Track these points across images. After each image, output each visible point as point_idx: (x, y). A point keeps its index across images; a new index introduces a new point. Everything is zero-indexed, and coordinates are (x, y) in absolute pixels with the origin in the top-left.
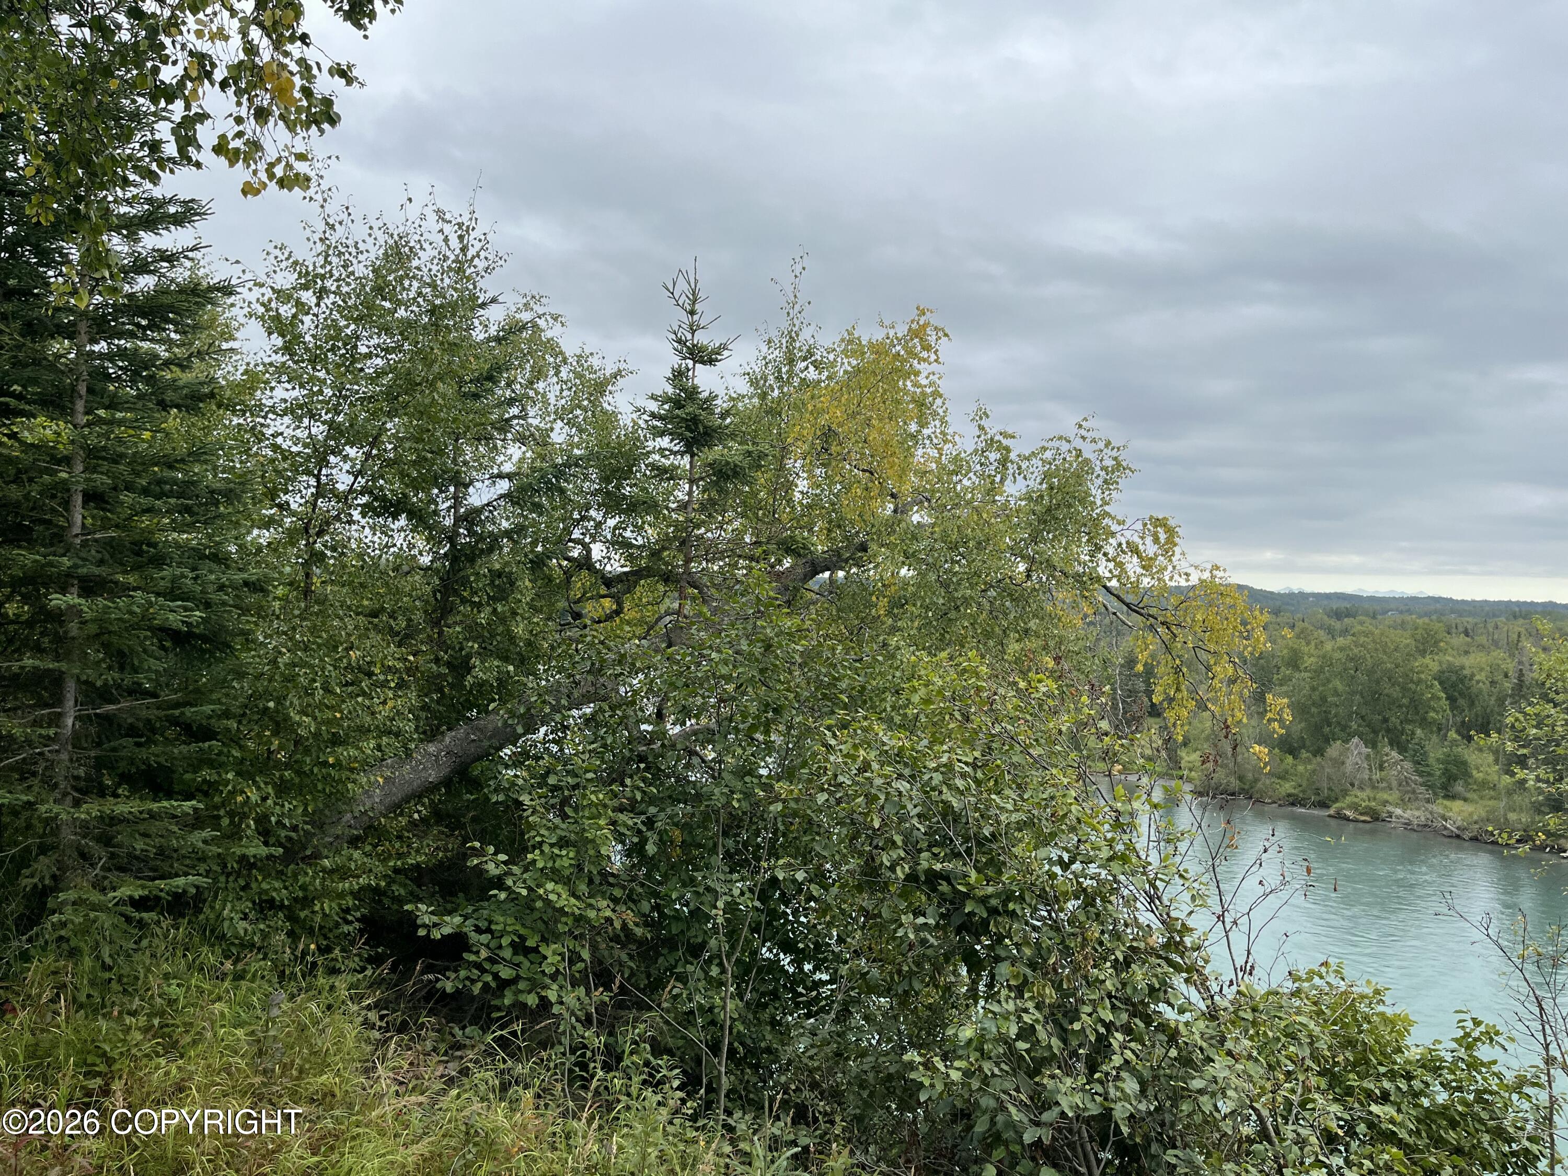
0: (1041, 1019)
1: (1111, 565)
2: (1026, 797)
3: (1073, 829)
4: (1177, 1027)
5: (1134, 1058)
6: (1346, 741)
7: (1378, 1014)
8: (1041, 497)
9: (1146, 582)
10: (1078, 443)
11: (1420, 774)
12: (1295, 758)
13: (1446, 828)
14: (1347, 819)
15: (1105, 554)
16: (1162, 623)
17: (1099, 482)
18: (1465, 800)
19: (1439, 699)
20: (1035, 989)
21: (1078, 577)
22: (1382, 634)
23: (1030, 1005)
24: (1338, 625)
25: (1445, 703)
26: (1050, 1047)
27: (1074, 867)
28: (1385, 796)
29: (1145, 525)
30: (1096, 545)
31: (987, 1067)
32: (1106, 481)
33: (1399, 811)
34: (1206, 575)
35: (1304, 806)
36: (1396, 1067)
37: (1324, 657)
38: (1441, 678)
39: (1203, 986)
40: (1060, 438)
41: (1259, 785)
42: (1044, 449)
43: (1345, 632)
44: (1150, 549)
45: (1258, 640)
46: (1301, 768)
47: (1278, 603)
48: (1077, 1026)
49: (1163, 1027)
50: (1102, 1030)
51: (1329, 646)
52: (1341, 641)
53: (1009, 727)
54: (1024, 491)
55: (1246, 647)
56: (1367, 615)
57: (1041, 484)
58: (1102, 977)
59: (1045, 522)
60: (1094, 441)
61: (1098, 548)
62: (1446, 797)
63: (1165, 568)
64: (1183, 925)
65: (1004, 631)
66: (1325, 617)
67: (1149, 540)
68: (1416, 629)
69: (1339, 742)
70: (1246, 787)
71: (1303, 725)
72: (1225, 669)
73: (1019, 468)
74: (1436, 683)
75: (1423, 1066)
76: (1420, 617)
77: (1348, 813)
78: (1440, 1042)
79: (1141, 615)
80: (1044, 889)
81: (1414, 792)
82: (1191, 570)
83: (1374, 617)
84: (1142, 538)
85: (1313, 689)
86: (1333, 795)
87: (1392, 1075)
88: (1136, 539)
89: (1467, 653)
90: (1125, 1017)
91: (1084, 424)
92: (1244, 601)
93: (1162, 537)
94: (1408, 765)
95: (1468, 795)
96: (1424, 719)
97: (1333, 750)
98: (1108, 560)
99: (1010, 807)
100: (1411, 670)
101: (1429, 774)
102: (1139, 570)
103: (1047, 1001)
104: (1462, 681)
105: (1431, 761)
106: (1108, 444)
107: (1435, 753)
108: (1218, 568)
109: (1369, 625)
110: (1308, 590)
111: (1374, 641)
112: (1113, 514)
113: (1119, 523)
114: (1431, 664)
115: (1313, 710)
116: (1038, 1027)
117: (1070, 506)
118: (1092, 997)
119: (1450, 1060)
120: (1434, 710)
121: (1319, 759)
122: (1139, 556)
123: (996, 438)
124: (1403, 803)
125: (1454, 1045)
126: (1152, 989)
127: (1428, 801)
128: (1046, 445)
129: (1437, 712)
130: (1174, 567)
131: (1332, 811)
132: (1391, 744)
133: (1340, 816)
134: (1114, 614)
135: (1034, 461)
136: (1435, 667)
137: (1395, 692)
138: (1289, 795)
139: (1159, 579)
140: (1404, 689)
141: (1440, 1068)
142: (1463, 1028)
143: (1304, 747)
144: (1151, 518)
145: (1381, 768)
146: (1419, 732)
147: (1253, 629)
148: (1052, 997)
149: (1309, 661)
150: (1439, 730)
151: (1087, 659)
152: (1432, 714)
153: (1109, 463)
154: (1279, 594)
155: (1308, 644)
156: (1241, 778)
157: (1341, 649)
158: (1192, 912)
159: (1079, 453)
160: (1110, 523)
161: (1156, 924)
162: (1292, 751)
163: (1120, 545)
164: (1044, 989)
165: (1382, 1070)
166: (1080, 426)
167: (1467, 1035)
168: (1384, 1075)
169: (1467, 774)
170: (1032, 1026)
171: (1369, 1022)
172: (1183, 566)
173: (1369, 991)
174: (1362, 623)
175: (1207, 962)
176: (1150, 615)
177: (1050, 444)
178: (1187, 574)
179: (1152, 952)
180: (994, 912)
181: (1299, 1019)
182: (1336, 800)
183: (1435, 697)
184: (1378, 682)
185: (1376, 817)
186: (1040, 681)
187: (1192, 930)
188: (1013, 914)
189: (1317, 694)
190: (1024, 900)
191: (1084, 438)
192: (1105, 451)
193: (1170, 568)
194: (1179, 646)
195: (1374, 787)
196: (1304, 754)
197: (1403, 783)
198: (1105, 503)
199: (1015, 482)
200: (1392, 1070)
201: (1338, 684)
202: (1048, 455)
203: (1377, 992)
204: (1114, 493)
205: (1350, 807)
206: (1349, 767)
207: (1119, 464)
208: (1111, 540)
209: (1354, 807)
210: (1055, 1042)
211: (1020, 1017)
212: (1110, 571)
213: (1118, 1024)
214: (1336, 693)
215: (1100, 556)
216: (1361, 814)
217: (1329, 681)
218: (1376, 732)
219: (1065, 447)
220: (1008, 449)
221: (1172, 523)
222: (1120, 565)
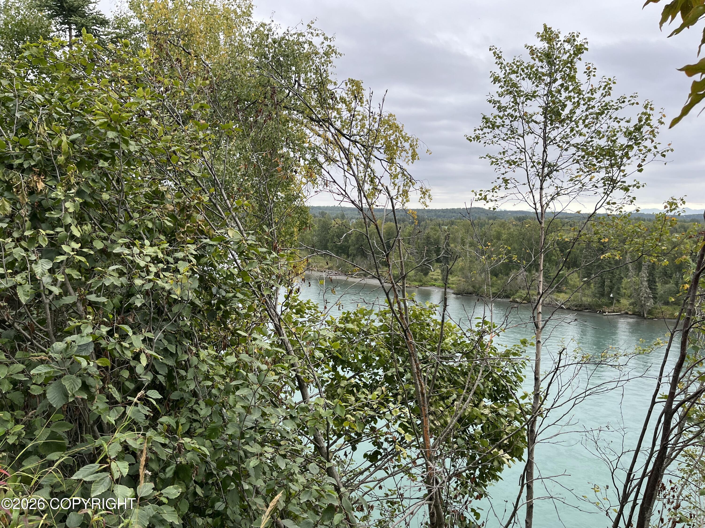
6: (518, 270)
11: (548, 282)
12: (497, 277)
13: (557, 305)
14: (517, 302)
18: (566, 293)
19: (557, 251)
24: (519, 224)
25: (559, 253)
28: (533, 292)
35: (499, 298)
37: (510, 234)
38: (558, 242)
41: (481, 290)
46: (499, 282)
47: (495, 215)
51: (512, 229)
56: (531, 219)
62: (558, 292)
66: (514, 221)
69: (515, 270)
70: (476, 290)
74: (556, 244)
77: (518, 300)
83: (534, 220)
86: (512, 292)
95: (567, 291)
96: (550, 260)
97: (513, 273)
107: (554, 274)
120: (554, 255)
121: (506, 277)
129: (556, 258)
131: (511, 300)
132: (537, 270)
133: (515, 301)
138: (494, 293)
143: (501, 273)
145: (533, 281)
146: (548, 265)
149: (504, 237)
150: (556, 264)
152: (553, 257)
155: (504, 229)
156: (474, 287)
157: (517, 231)
162: (496, 275)
169: (567, 282)
182: (513, 295)
184: (532, 245)
185: (529, 301)
196: (500, 276)
201: (516, 246)
205: (518, 297)
206: (519, 281)
209: (520, 297)
214: (515, 250)
216: (523, 300)
217: (512, 245)
218: (530, 266)
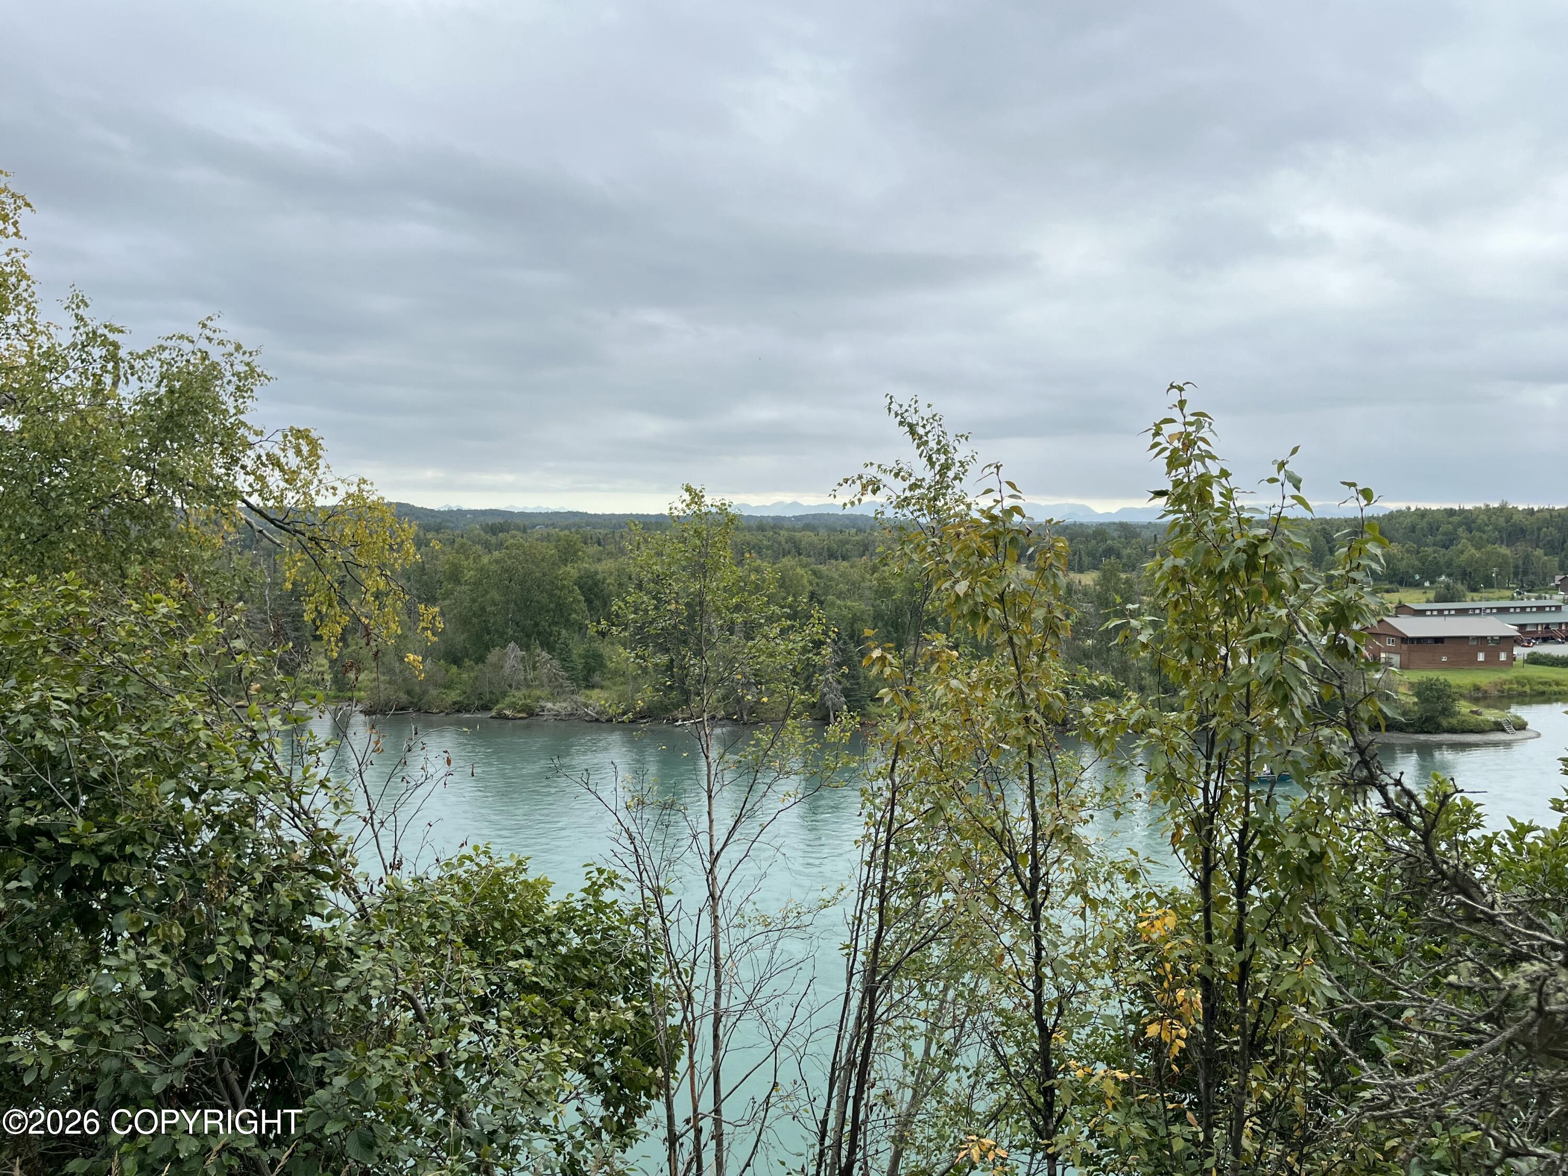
0: (170, 961)
1: (251, 479)
2: (144, 729)
3: (202, 757)
4: (322, 935)
5: (276, 975)
6: (504, 647)
7: (520, 883)
8: (159, 401)
9: (291, 499)
10: (203, 344)
11: (566, 669)
12: (459, 667)
13: (587, 714)
14: (506, 718)
15: (243, 467)
16: (311, 539)
17: (231, 388)
18: (602, 688)
19: (579, 601)
20: (160, 931)
21: (210, 491)
22: (531, 547)
23: (155, 950)
24: (493, 540)
25: (583, 605)
26: (182, 988)
27: (203, 797)
28: (538, 692)
29: (286, 436)
30: (232, 456)
31: (104, 1028)
32: (238, 388)
33: (549, 705)
34: (353, 489)
35: (468, 711)
36: (537, 926)
37: (482, 569)
38: (580, 583)
39: (351, 890)
40: (181, 337)
41: (426, 699)
42: (162, 348)
43: (500, 546)
44: (292, 460)
45: (408, 552)
46: (465, 676)
47: (438, 520)
48: (211, 959)
49: (310, 939)
50: (241, 957)
51: (485, 560)
52: (496, 554)
53: (125, 656)
54: (137, 393)
55: (396, 559)
56: (518, 529)
57: (158, 386)
58: (238, 903)
59: (167, 430)
60: (221, 343)
61: (235, 461)
62: (587, 687)
63: (311, 482)
64: (329, 833)
65: (123, 553)
66: (482, 533)
67: (291, 453)
68: (559, 540)
69: (498, 648)
70: (415, 700)
71: (465, 635)
72: (375, 582)
73: (132, 367)
74: (576, 588)
75: (560, 919)
76: (562, 530)
77: (507, 712)
78: (572, 895)
79: (287, 531)
80: (168, 825)
81: (561, 686)
82: (337, 484)
83: (524, 531)
84: (284, 450)
85: (474, 601)
86: (494, 697)
87: (534, 933)
88: (277, 452)
89: (599, 560)
90: (267, 938)
91: (209, 323)
92: (392, 514)
93: (305, 449)
94: (555, 663)
95: (605, 683)
96: (568, 620)
97: (493, 656)
98: (247, 473)
99: (124, 742)
100: (556, 578)
101: (573, 669)
102: (283, 485)
103: (175, 941)
104: (596, 584)
105: (574, 657)
106: (238, 347)
107: (578, 650)
108: (365, 482)
109: (519, 538)
110: (466, 507)
111: (524, 553)
112: (249, 424)
113: (256, 433)
114: (572, 570)
115: (475, 620)
116: (167, 971)
117: (195, 413)
118: (229, 925)
119: (580, 908)
120: (575, 611)
121: (481, 666)
122: (282, 470)
123: (100, 332)
124: (553, 697)
125: (584, 895)
126: (296, 904)
127: (573, 692)
128: (165, 344)
129: (578, 614)
130: (320, 481)
131: (493, 713)
132: (542, 645)
133: (501, 717)
134: (261, 531)
135: (150, 361)
136: (574, 573)
137: (544, 598)
138: (455, 703)
139: (304, 493)
140: (551, 595)
141: (573, 917)
142: (590, 879)
143: (467, 656)
144: (291, 429)
145: (534, 668)
146: (564, 632)
147: (403, 542)
148: (180, 935)
149: (469, 575)
150: (580, 629)
151: (225, 579)
152: (574, 616)
153: (242, 368)
154: (439, 511)
155: (467, 558)
156: (408, 693)
157: (497, 562)
158: (339, 821)
159: (205, 356)
160: (246, 434)
161: (299, 837)
162: (456, 661)
163: (259, 457)
164: (170, 930)
165: (525, 930)
166: (204, 326)
167: (594, 883)
168: (527, 935)
169: (602, 666)
170: (159, 971)
171: (514, 891)
172: (329, 480)
173: (512, 864)
174: (513, 537)
175: (354, 865)
176: (296, 531)
177: (169, 343)
178: (334, 488)
179: (298, 867)
180: (107, 860)
181: (440, 898)
182: (497, 702)
183: (575, 600)
184: (529, 591)
185: (531, 713)
186: (158, 601)
187: (337, 837)
188: (132, 858)
189: (475, 607)
190: (145, 840)
191: (209, 339)
192: (236, 354)
193: (316, 482)
194: (329, 561)
195: (529, 686)
196: (467, 663)
197: (553, 678)
198: (239, 412)
199: (127, 383)
200: (534, 929)
201: (495, 595)
202: (165, 355)
203: (519, 863)
204: (249, 402)
205: (508, 707)
206: (507, 670)
207: (252, 370)
208: (249, 452)
209: (513, 706)
210: (188, 983)
211: (143, 966)
212: (250, 485)
213: (259, 946)
214: (494, 603)
215: (237, 468)
216: (519, 712)
217: (487, 592)
218: (528, 636)
219: (187, 347)
220: (116, 346)
221: (314, 434)
222: (261, 479)
